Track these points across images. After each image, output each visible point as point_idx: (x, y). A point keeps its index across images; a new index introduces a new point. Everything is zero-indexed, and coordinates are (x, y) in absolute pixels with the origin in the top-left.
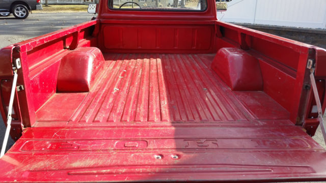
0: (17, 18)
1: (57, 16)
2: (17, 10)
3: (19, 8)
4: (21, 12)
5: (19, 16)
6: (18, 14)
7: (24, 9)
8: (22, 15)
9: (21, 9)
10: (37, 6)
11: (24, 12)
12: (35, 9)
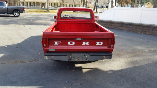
0: (15, 16)
1: (31, 15)
2: (15, 13)
3: (16, 12)
4: (17, 14)
5: (16, 15)
6: (15, 15)
7: (18, 13)
8: (17, 15)
9: (17, 13)
10: (24, 11)
11: (18, 14)
12: (23, 12)
